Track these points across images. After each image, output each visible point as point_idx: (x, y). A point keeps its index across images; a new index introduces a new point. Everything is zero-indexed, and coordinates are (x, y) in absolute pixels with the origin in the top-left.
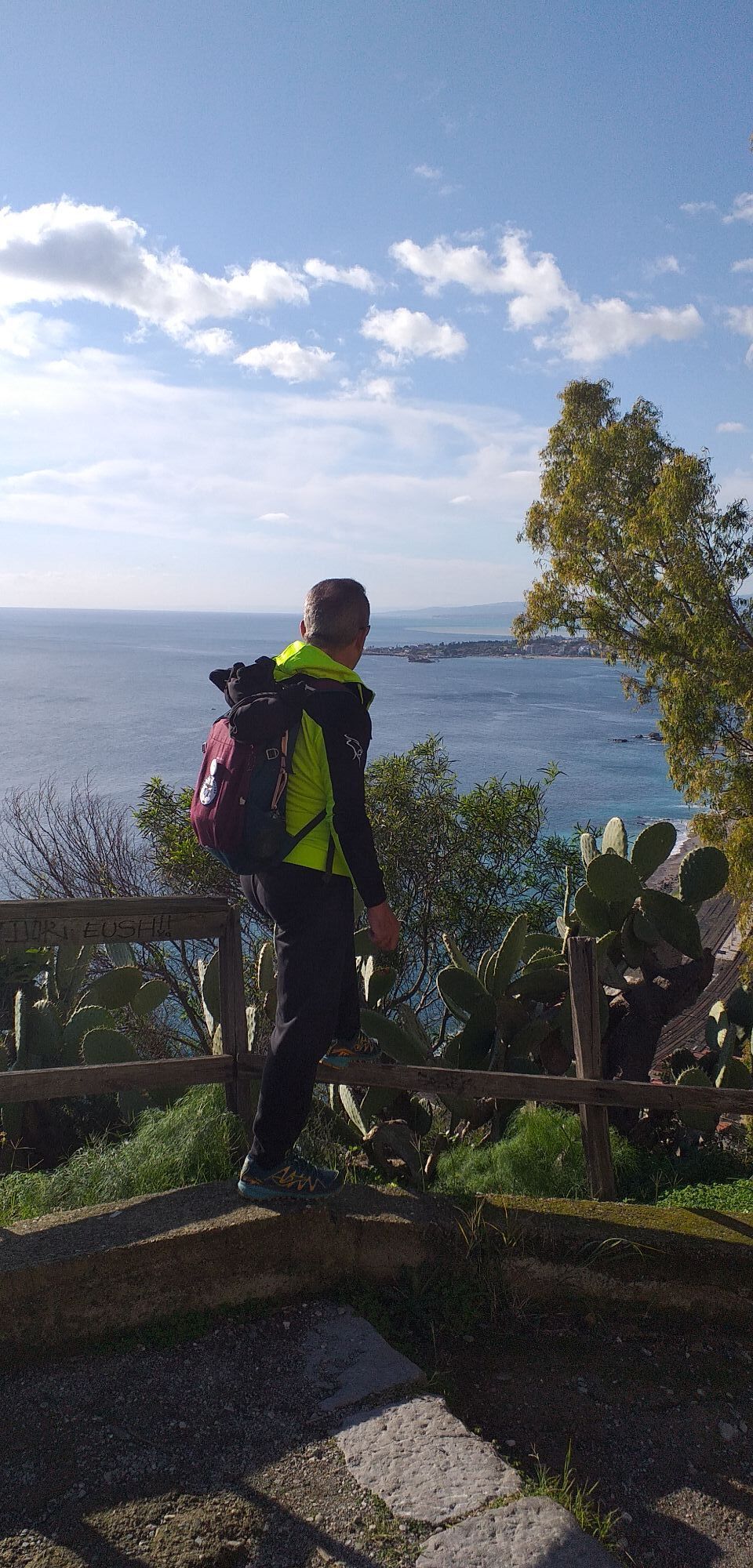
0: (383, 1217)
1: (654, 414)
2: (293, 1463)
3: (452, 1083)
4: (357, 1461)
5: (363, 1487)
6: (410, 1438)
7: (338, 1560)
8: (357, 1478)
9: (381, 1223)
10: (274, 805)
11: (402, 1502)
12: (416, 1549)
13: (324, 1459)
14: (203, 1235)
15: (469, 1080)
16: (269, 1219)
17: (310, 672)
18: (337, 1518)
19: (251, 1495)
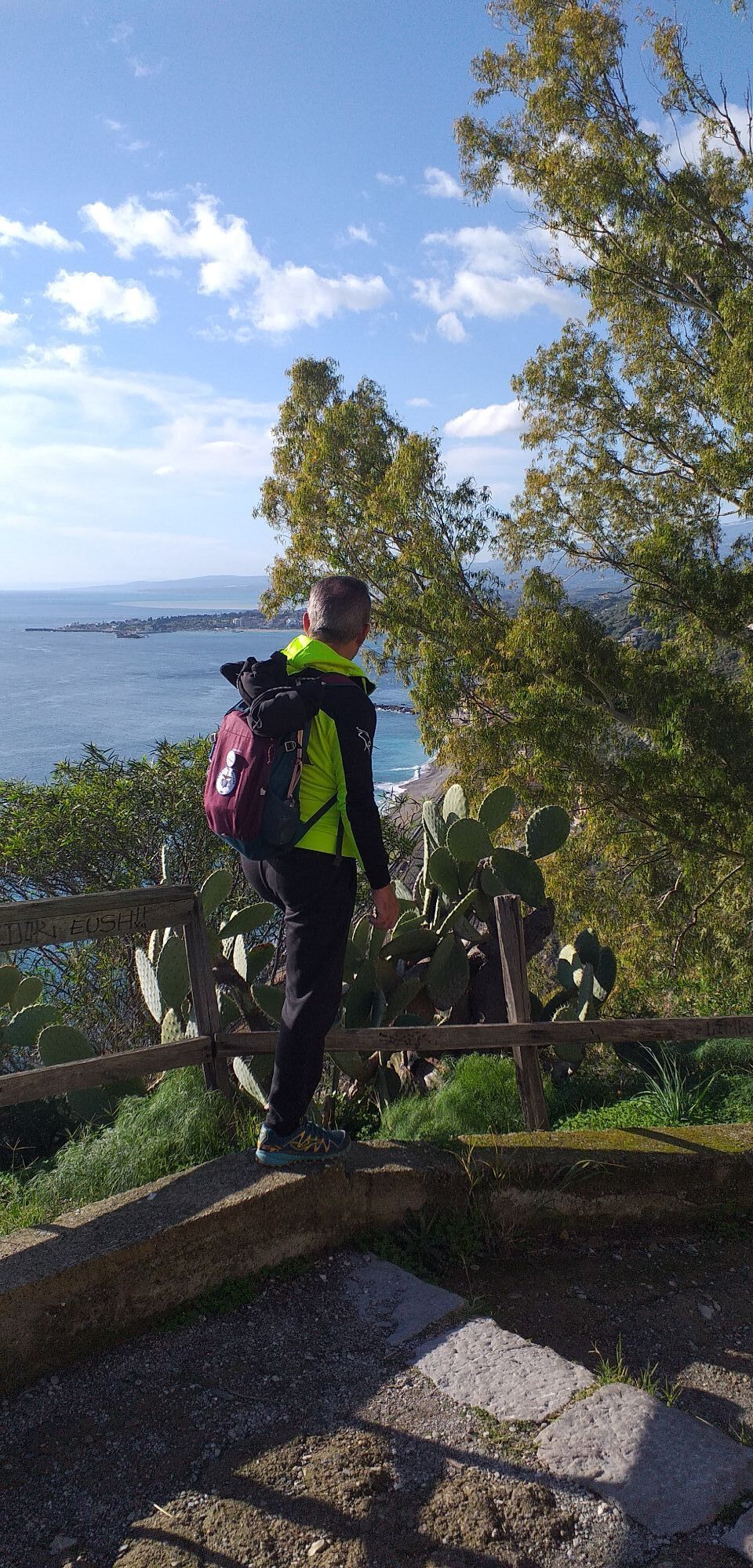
0: (386, 1168)
1: (378, 393)
2: (390, 1394)
3: (409, 1039)
4: (446, 1383)
5: (461, 1403)
6: (482, 1356)
7: (469, 1466)
8: (452, 1396)
9: (387, 1173)
10: (290, 794)
11: (503, 1409)
12: (532, 1445)
13: (415, 1386)
14: (245, 1204)
15: (424, 1036)
16: (297, 1182)
17: (318, 667)
18: (451, 1433)
19: (367, 1427)
